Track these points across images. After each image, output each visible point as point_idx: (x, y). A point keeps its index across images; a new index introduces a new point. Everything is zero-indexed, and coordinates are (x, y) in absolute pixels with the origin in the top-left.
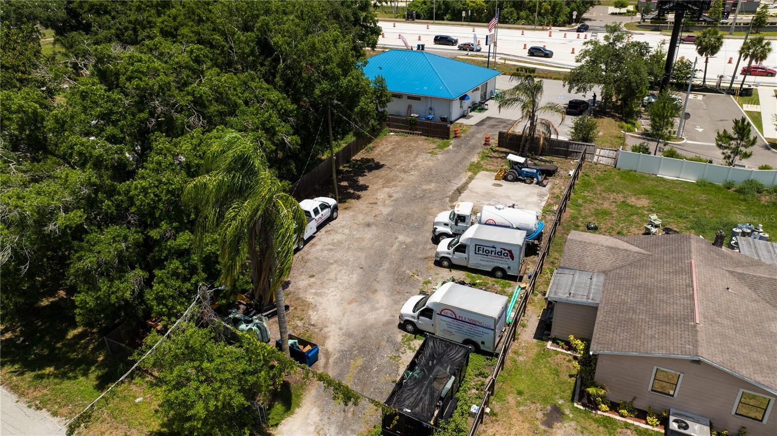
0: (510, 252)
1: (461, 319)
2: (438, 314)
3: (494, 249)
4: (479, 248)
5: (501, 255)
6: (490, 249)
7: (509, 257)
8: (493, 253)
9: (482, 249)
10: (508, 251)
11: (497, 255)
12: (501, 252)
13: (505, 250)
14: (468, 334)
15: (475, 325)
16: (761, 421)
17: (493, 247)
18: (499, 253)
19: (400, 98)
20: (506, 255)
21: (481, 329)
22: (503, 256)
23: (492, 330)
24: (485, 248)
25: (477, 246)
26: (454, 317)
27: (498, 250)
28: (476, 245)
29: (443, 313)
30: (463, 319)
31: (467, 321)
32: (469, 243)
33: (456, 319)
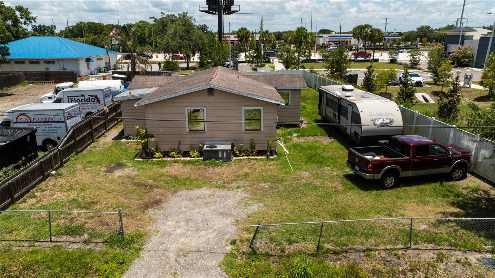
0: (96, 97)
1: (35, 121)
2: (14, 123)
3: (83, 98)
4: (71, 99)
5: (90, 101)
6: (80, 98)
7: (96, 102)
8: (83, 101)
9: (74, 99)
10: (94, 96)
11: (86, 102)
12: (89, 99)
13: (92, 96)
14: (45, 134)
15: (48, 122)
16: (260, 130)
17: (82, 96)
18: (88, 100)
19: (38, 63)
20: (93, 100)
21: (54, 125)
22: (91, 102)
23: (63, 122)
24: (76, 98)
25: (70, 98)
26: (29, 120)
27: (87, 97)
28: (68, 97)
29: (18, 120)
30: (37, 120)
31: (41, 121)
32: (62, 97)
33: (31, 122)
